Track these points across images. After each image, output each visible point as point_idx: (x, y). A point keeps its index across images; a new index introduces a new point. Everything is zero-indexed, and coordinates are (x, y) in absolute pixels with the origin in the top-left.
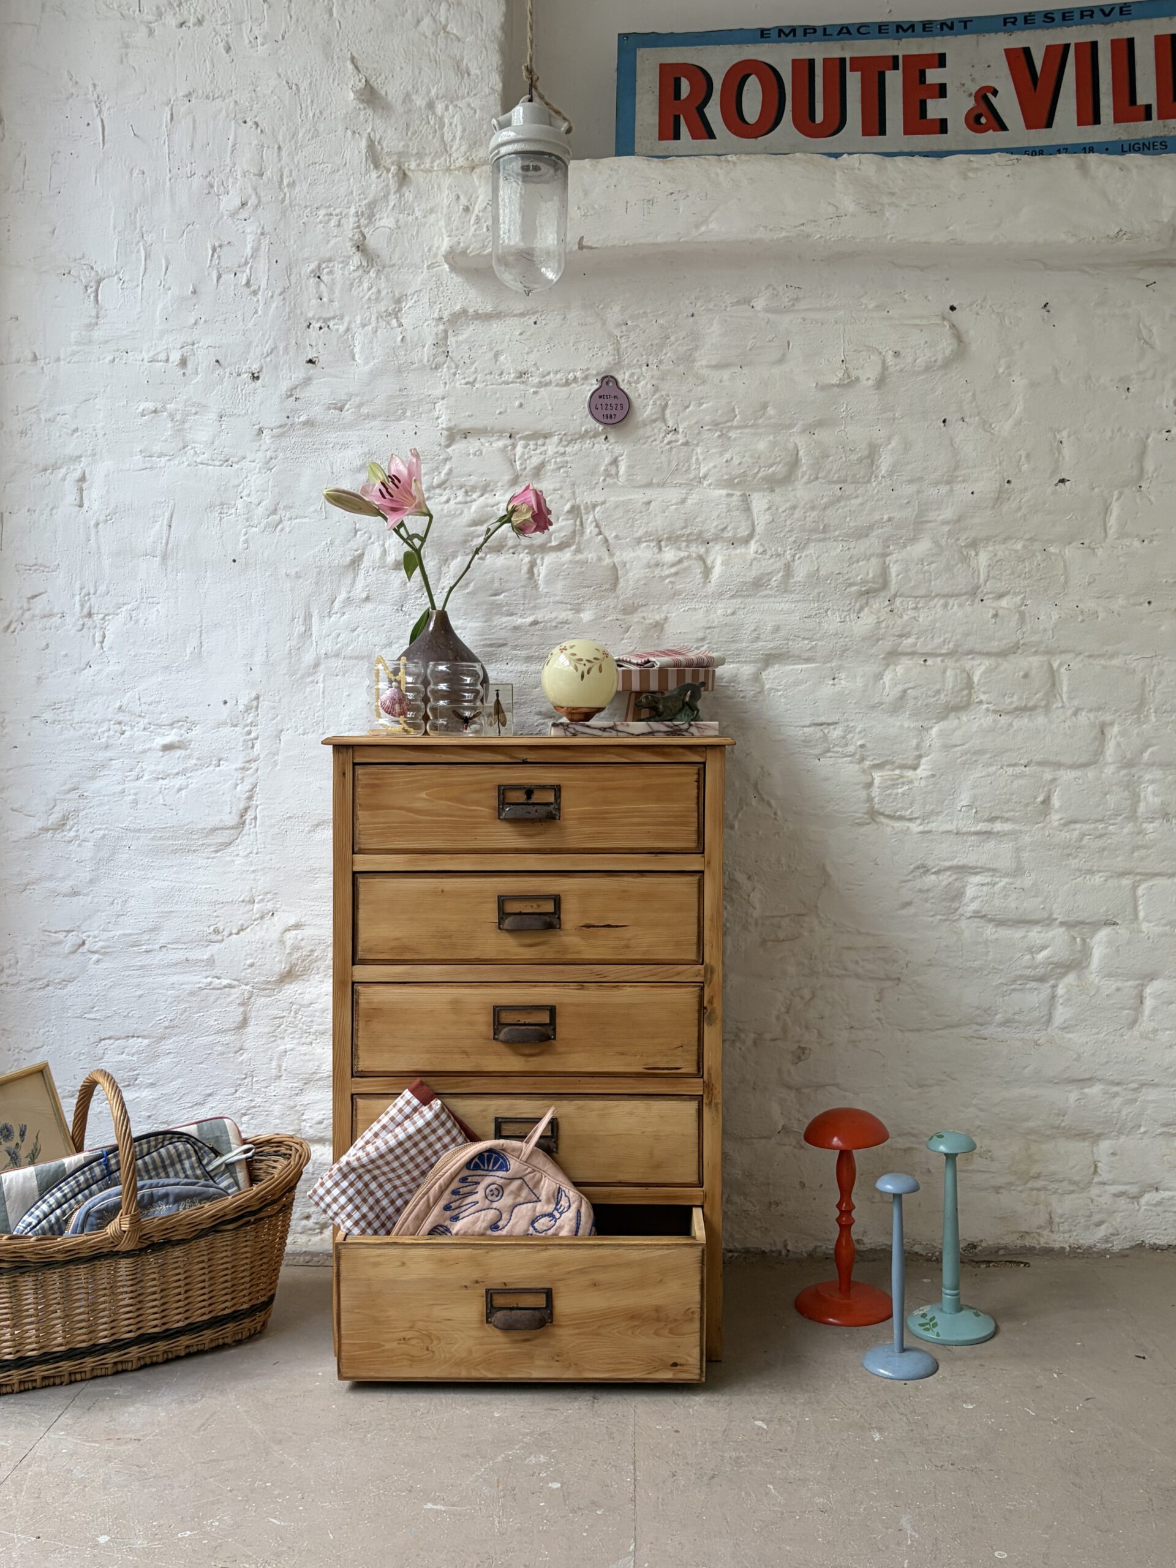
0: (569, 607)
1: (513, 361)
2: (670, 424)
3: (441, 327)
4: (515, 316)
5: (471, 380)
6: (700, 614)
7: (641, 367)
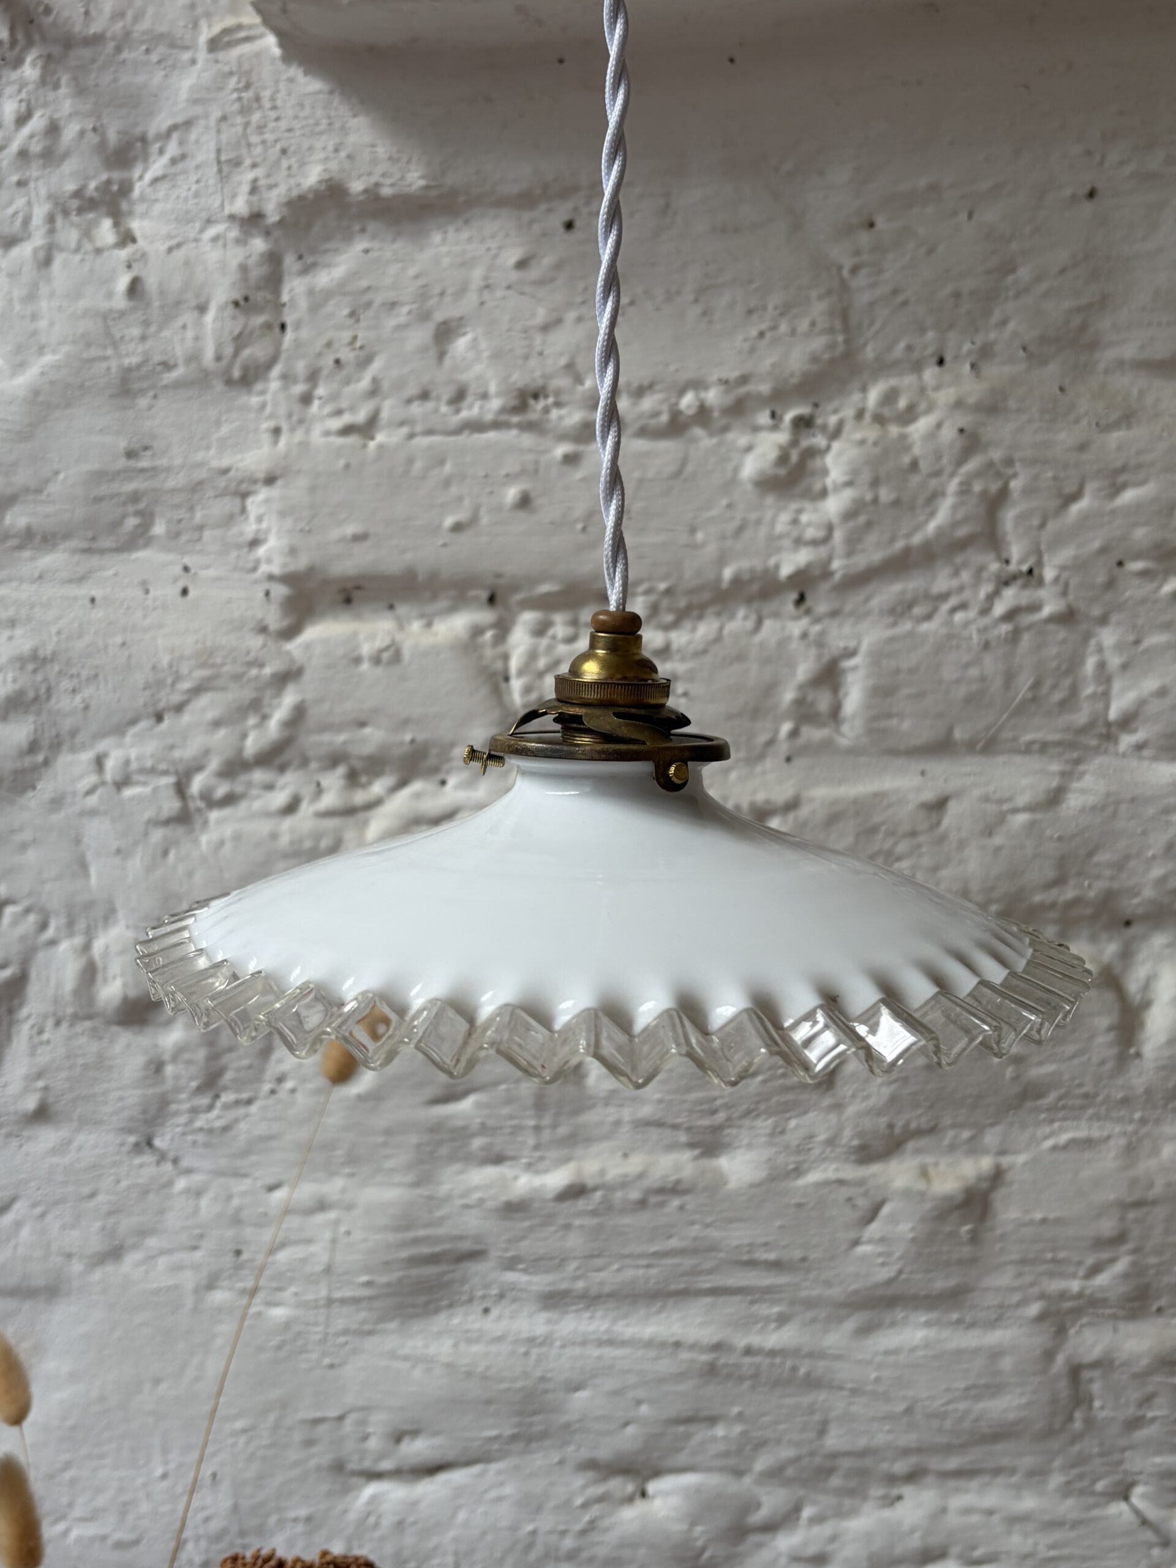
0: (683, 1138)
1: (497, 356)
2: (1015, 551)
3: (259, 244)
4: (502, 203)
5: (360, 416)
6: (1108, 1160)
7: (917, 367)
